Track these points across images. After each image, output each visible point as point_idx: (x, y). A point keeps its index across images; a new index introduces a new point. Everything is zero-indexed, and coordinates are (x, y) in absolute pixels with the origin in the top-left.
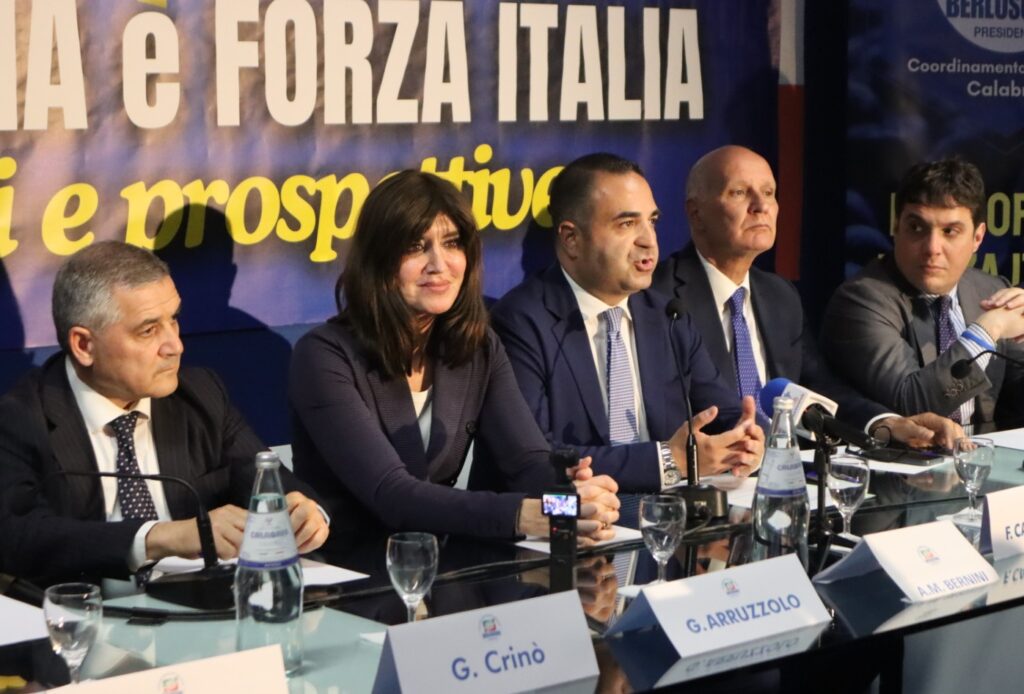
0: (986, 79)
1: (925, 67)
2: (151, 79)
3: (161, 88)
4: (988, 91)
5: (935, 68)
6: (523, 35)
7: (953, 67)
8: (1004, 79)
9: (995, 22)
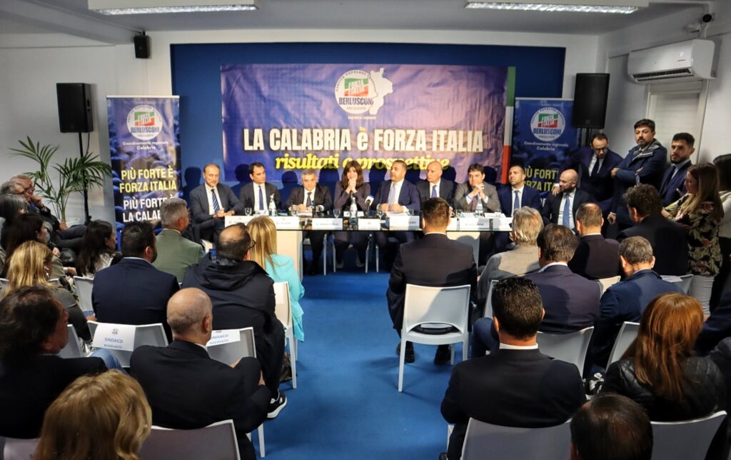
0: (541, 146)
1: (528, 144)
2: (363, 143)
3: (364, 144)
4: (541, 149)
5: (530, 144)
6: (438, 136)
7: (534, 143)
8: (545, 147)
9: (544, 135)
